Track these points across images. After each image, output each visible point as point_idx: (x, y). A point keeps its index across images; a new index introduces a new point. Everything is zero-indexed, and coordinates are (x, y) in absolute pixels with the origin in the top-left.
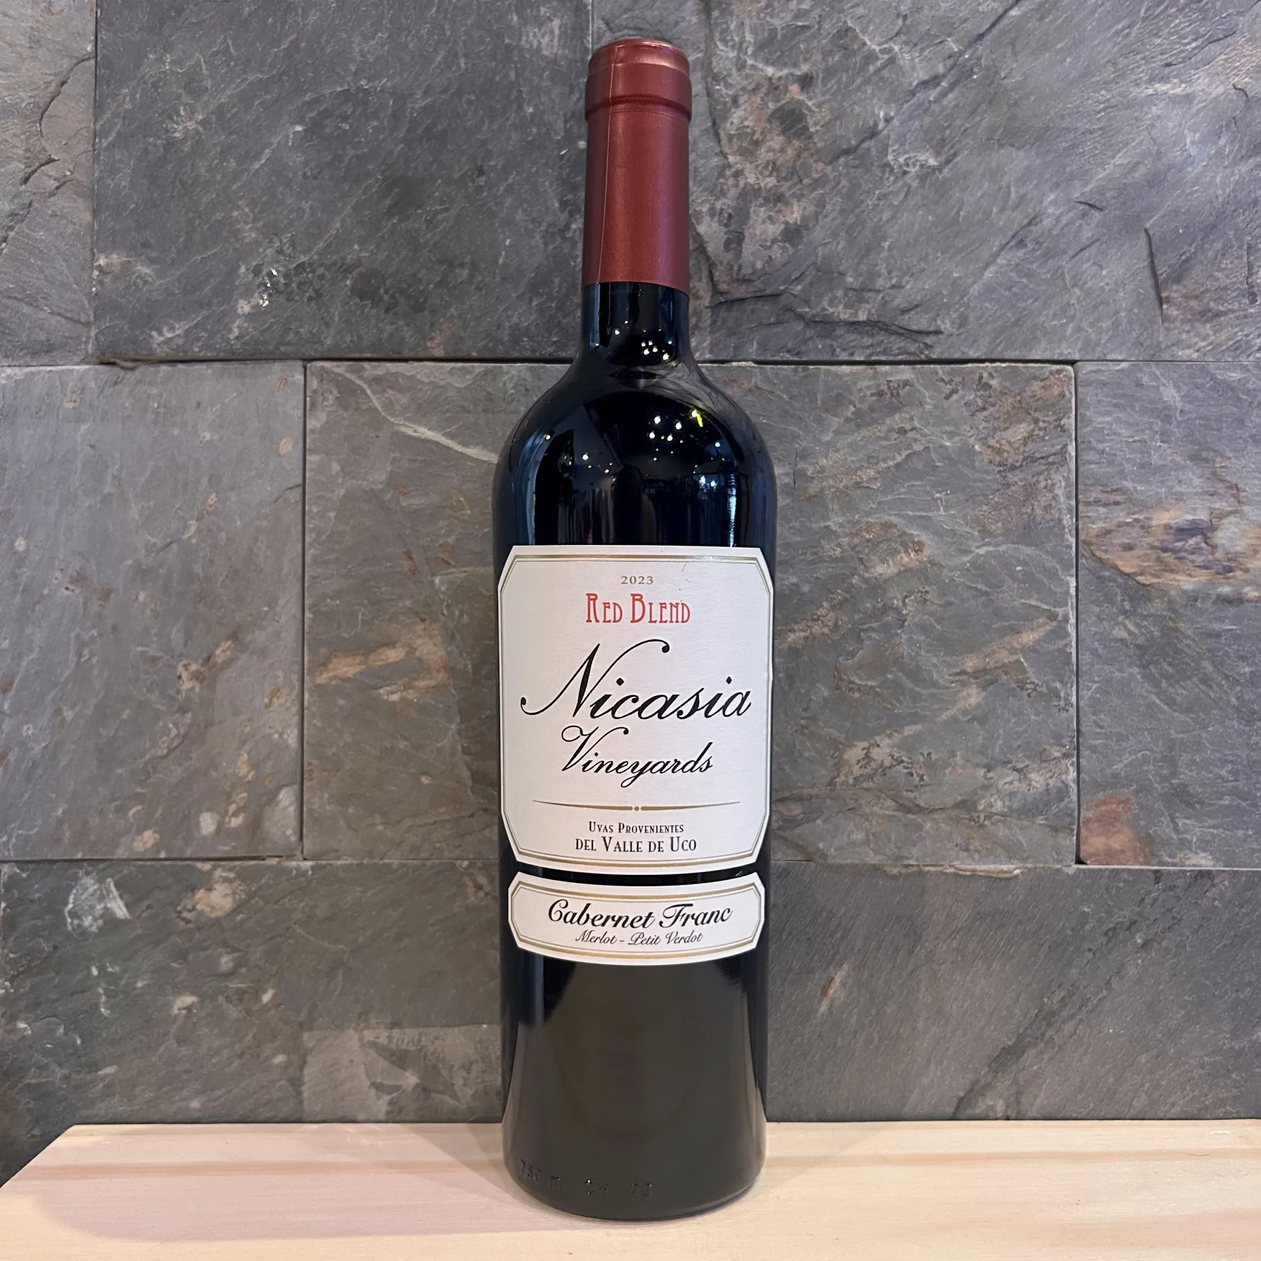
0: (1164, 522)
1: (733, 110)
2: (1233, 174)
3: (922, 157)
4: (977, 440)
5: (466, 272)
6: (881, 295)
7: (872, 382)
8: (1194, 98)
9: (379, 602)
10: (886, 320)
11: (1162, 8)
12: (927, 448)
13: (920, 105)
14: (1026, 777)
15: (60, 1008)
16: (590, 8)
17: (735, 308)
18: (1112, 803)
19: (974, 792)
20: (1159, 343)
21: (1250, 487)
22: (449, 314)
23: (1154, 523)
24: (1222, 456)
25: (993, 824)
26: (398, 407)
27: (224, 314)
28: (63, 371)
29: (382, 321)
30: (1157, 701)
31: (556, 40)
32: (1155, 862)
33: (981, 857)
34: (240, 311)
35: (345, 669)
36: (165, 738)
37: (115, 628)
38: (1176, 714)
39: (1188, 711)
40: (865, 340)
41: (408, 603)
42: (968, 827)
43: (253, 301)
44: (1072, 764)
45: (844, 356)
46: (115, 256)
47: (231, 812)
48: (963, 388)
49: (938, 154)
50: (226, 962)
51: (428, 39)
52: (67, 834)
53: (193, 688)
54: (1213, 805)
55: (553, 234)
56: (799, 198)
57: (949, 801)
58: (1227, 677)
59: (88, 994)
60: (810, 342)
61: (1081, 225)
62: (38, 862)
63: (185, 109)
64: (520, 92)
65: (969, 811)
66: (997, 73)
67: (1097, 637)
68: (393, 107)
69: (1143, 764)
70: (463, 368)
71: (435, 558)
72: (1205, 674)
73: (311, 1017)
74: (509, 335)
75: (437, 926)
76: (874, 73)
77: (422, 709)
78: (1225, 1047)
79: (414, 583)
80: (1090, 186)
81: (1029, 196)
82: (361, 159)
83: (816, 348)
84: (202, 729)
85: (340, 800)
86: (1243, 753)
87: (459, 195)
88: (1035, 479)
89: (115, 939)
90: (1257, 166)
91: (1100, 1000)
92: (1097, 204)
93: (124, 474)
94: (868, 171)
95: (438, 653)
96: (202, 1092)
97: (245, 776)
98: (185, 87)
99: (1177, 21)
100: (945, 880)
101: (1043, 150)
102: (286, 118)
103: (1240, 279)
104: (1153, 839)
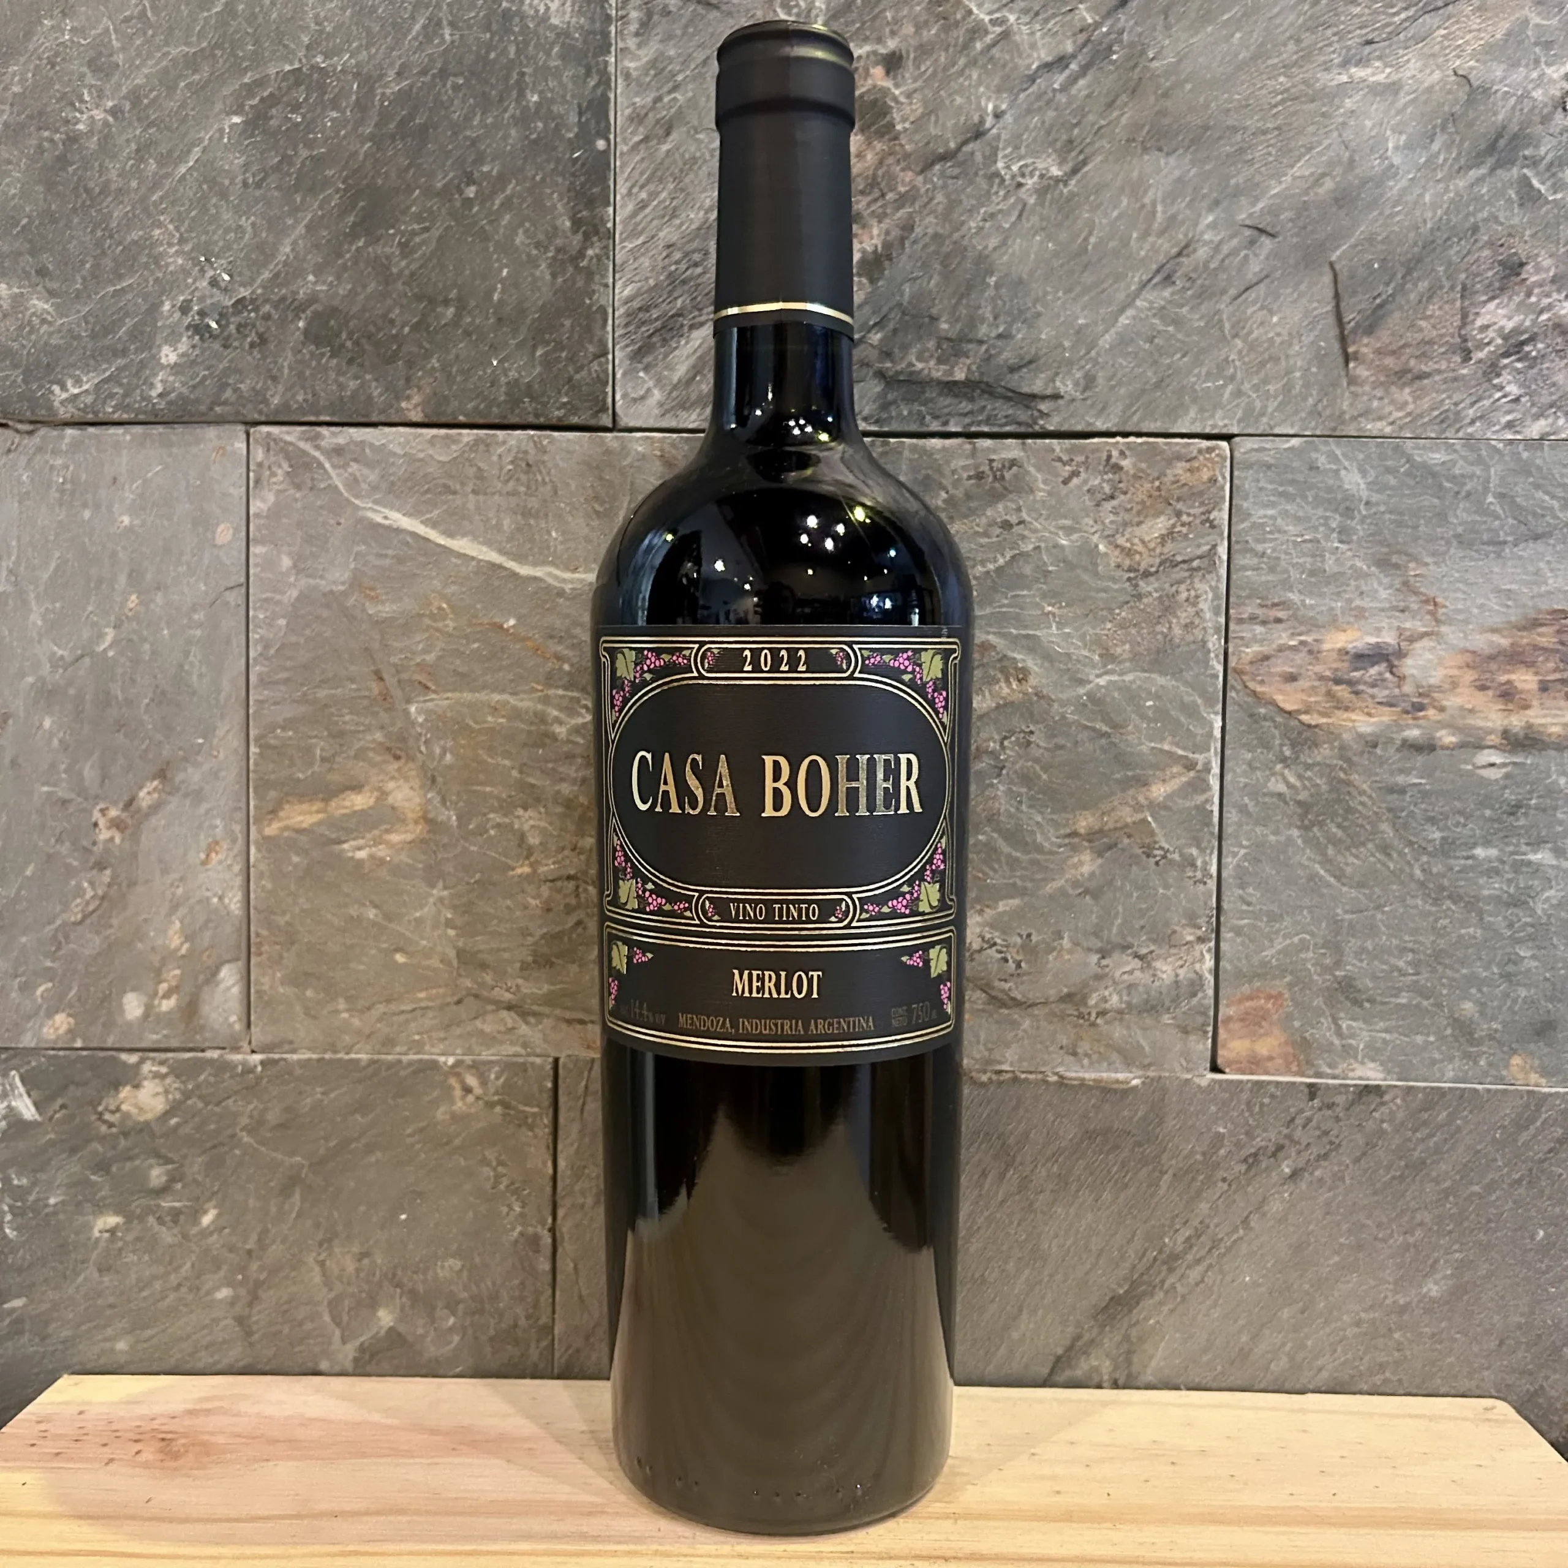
0: (1339, 646)
2: (1447, 190)
3: (1042, 165)
4: (1103, 537)
5: (451, 311)
7: (970, 462)
8: (1401, 87)
9: (341, 734)
10: (991, 380)
12: (1038, 548)
13: (1039, 97)
14: (1149, 966)
18: (1258, 998)
19: (1085, 985)
20: (1343, 412)
21: (1451, 602)
22: (429, 366)
23: (1326, 646)
24: (1418, 561)
25: (1107, 1023)
26: (364, 486)
27: (143, 365)
29: (344, 374)
30: (1322, 872)
31: (569, 4)
32: (1311, 1072)
33: (1091, 1063)
34: (163, 361)
35: (300, 818)
36: (78, 901)
37: (14, 763)
38: (1345, 889)
39: (1361, 885)
40: (964, 404)
41: (379, 736)
42: (1075, 1026)
43: (183, 348)
44: (1209, 950)
45: (935, 426)
46: (4, 286)
47: (161, 993)
48: (1087, 469)
49: (1062, 162)
50: (157, 1175)
53: (112, 839)
54: (1385, 1003)
55: (563, 262)
56: (881, 218)
57: (1052, 993)
58: (1411, 844)
60: (892, 408)
61: (1246, 257)
63: (90, 93)
64: (522, 74)
65: (1077, 1006)
66: (1143, 52)
67: (1247, 790)
68: (357, 92)
69: (1301, 951)
70: (447, 436)
71: (410, 681)
72: (1383, 839)
73: (262, 1244)
74: (506, 394)
75: (417, 1137)
76: (982, 52)
77: (396, 870)
78: (1388, 1302)
79: (386, 710)
80: (1260, 205)
81: (1180, 217)
82: (318, 162)
83: (900, 414)
84: (124, 889)
85: (298, 980)
86: (1427, 940)
87: (443, 211)
88: (1174, 588)
89: (22, 1145)
90: (1480, 180)
91: (1235, 1241)
92: (1269, 229)
93: (22, 569)
94: (971, 182)
95: (417, 800)
96: (131, 1332)
97: (179, 949)
98: (90, 63)
100: (1047, 1090)
101: (1200, 156)
102: (220, 106)
103: (1451, 330)
104: (1310, 1046)
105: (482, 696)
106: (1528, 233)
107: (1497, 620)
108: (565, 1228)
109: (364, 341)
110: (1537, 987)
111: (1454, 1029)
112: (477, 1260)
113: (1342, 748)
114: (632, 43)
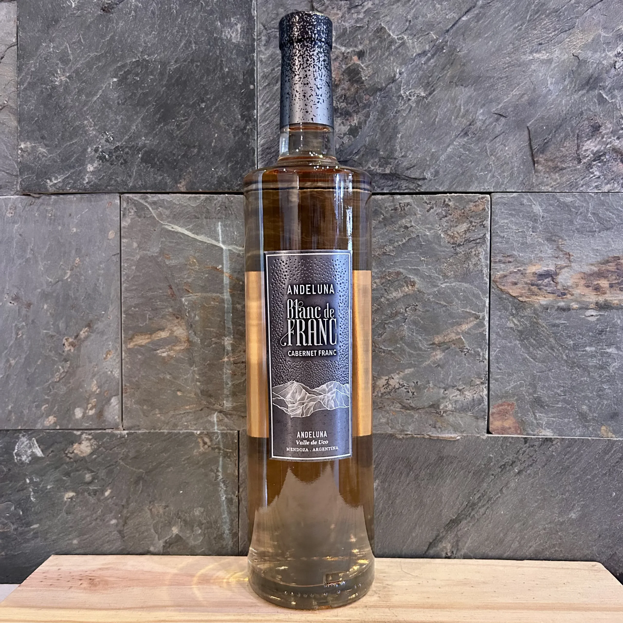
0: (533, 271)
2: (571, 99)
3: (417, 92)
4: (442, 231)
5: (196, 150)
7: (392, 204)
8: (553, 61)
9: (156, 309)
10: (399, 173)
11: (538, 15)
12: (418, 236)
13: (417, 66)
14: (463, 393)
15: (12, 498)
16: (255, 18)
18: (505, 405)
19: (439, 401)
20: (533, 183)
21: (575, 254)
22: (188, 171)
23: (528, 271)
24: (562, 238)
25: (447, 415)
26: (164, 216)
27: (80, 172)
28: (6, 198)
29: (156, 174)
30: (528, 357)
31: (239, 34)
32: (525, 433)
33: (441, 431)
34: (88, 170)
36: (58, 373)
37: (33, 321)
38: (537, 363)
39: (543, 362)
40: (389, 182)
41: (170, 310)
42: (435, 417)
43: (95, 165)
44: (485, 387)
45: (379, 191)
46: (28, 143)
47: (89, 408)
48: (436, 206)
49: (425, 91)
50: (88, 477)
51: (177, 35)
52: (14, 418)
53: (70, 350)
54: (553, 407)
55: (238, 131)
56: (357, 113)
57: (426, 404)
58: (561, 346)
59: (25, 491)
61: (495, 125)
63: (60, 71)
64: (222, 61)
65: (436, 409)
66: (455, 49)
67: (499, 326)
68: (160, 69)
69: (520, 387)
70: (195, 197)
71: (183, 289)
72: (551, 344)
73: (128, 503)
74: (217, 181)
75: (186, 461)
76: (394, 50)
77: (177, 360)
78: (556, 521)
79: (173, 300)
80: (500, 106)
81: (470, 110)
82: (146, 95)
84: (75, 369)
85: (140, 402)
86: (569, 382)
87: (193, 112)
88: (470, 250)
89: (37, 466)
90: (583, 95)
91: (497, 498)
92: (504, 115)
93: (36, 248)
94: (391, 99)
95: (185, 334)
96: (79, 537)
97: (95, 391)
98: (60, 60)
99: (545, 22)
100: (425, 441)
101: (478, 87)
102: (109, 74)
103: (573, 151)
104: (525, 423)
105: (209, 295)
106: (602, 115)
107: (593, 261)
108: (243, 495)
109: (163, 162)
110: (611, 400)
111: (579, 416)
112: (209, 508)
113: (535, 310)
114: (263, 49)
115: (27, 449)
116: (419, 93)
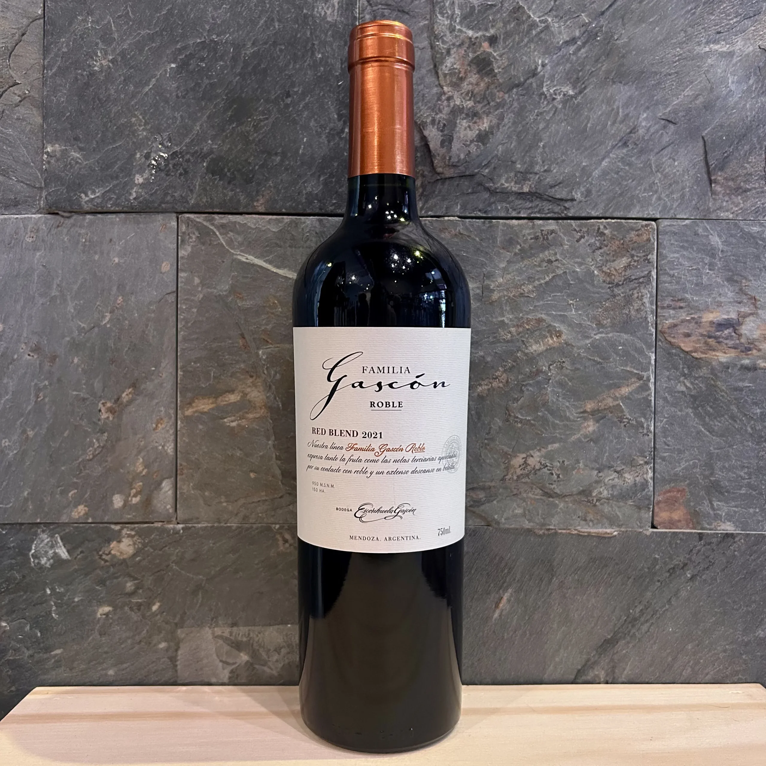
0: (710, 319)
1: (447, 58)
2: (757, 102)
3: (564, 89)
4: (596, 267)
5: (279, 158)
6: (538, 176)
7: (532, 231)
8: (734, 54)
9: (224, 365)
10: (541, 192)
12: (565, 273)
13: (563, 57)
14: (622, 476)
15: (27, 614)
17: (447, 182)
18: (674, 491)
19: (590, 485)
20: (709, 208)
21: (763, 299)
22: (268, 185)
23: (704, 320)
24: (746, 279)
25: (601, 504)
26: (236, 243)
27: (126, 184)
28: (25, 218)
29: (226, 189)
30: (703, 430)
31: (336, 11)
32: (699, 528)
33: (594, 525)
34: (136, 182)
35: (203, 407)
36: (91, 449)
37: (59, 380)
38: (714, 438)
39: (722, 436)
40: (528, 203)
41: (242, 366)
42: (586, 506)
43: (146, 175)
44: (650, 468)
45: (514, 214)
46: (57, 145)
47: (132, 494)
48: (588, 234)
49: (574, 88)
50: (130, 586)
51: (255, 10)
53: (108, 417)
54: (735, 493)
55: (333, 135)
56: (488, 114)
57: (575, 490)
58: (745, 415)
59: (44, 605)
60: (493, 205)
61: (662, 134)
62: (12, 524)
63: (101, 52)
64: (313, 44)
65: (587, 496)
66: (612, 36)
67: (667, 390)
68: (233, 53)
69: (693, 468)
70: (276, 219)
71: (259, 339)
72: (732, 413)
73: (182, 620)
74: (306, 199)
75: (260, 565)
76: (536, 35)
77: (251, 432)
78: (739, 640)
79: (246, 353)
80: (669, 109)
81: (630, 115)
82: (213, 86)
83: (496, 208)
84: (114, 443)
85: (200, 487)
86: (754, 462)
87: (275, 110)
88: (631, 292)
89: (61, 572)
91: (664, 611)
92: (673, 120)
93: (64, 284)
94: (531, 97)
95: (261, 397)
96: (115, 665)
97: (141, 472)
98: (100, 38)
99: (725, 5)
100: (572, 538)
101: (640, 85)
102: (165, 59)
103: (760, 169)
104: (698, 514)
109: (236, 172)
115: (48, 549)
116: (567, 92)
